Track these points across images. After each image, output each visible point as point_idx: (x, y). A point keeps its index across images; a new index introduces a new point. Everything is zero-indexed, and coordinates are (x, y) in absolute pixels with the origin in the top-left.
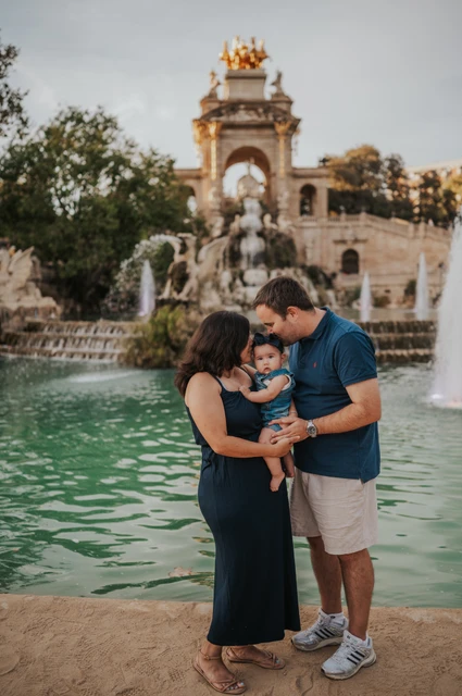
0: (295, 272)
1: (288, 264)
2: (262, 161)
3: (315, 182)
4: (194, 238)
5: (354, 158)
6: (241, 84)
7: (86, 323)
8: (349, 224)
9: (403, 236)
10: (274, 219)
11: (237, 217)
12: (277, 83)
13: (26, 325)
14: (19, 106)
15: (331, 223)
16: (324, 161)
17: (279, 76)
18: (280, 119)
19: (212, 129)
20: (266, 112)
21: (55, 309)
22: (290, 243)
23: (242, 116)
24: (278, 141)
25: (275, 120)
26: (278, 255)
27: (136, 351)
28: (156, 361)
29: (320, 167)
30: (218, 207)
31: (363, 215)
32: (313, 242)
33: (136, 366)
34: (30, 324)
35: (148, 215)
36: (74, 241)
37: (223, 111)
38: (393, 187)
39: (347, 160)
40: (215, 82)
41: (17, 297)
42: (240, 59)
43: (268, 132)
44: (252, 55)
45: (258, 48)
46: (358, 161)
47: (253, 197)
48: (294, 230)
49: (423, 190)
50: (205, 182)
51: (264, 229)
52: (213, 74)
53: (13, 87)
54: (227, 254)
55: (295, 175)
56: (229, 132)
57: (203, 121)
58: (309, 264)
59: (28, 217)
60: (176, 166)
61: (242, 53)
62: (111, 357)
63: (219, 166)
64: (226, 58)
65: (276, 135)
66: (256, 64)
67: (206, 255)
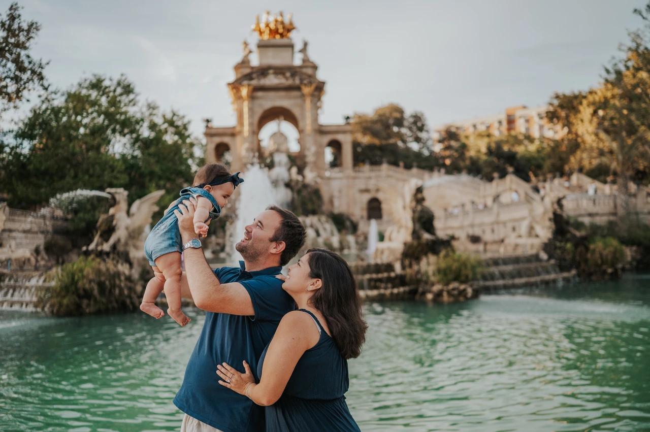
0: (319, 220)
1: (314, 212)
3: (340, 137)
4: (126, 193)
5: (380, 116)
6: (270, 52)
8: (373, 174)
10: (300, 171)
12: (304, 50)
14: (40, 74)
15: (356, 175)
16: (348, 118)
17: (306, 44)
18: (305, 82)
19: (244, 92)
20: (293, 75)
22: (317, 193)
23: (272, 80)
24: (304, 101)
25: (301, 83)
26: (303, 204)
29: (344, 124)
31: (385, 167)
32: (340, 191)
35: (157, 170)
37: (254, 76)
38: (418, 140)
39: (376, 118)
40: (247, 51)
42: (270, 30)
43: (296, 93)
44: (281, 27)
45: (287, 21)
46: (383, 118)
47: (282, 152)
48: (319, 180)
49: (446, 143)
50: (238, 139)
51: (291, 180)
52: (246, 44)
55: (321, 131)
56: (260, 94)
57: (236, 85)
58: (336, 211)
60: (213, 125)
61: (272, 26)
63: (251, 124)
64: (258, 29)
65: (303, 96)
66: (284, 34)
67: (139, 209)
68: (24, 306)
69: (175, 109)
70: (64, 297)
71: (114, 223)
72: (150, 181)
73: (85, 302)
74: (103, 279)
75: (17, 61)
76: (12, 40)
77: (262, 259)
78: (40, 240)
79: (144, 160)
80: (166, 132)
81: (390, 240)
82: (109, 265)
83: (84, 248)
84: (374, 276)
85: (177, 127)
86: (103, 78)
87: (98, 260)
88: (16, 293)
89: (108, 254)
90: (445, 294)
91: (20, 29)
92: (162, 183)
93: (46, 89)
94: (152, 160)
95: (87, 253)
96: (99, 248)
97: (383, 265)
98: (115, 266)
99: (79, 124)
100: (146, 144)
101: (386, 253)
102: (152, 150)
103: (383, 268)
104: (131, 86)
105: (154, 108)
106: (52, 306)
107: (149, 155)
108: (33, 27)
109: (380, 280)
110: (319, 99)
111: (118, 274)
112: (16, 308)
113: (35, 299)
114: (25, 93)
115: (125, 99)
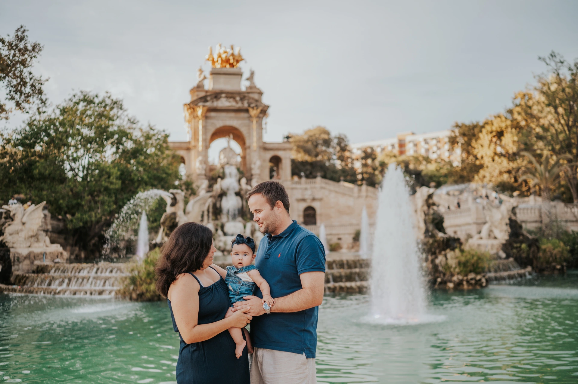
2: (239, 137)
3: (280, 154)
4: (183, 193)
5: (311, 136)
6: (222, 78)
7: (90, 265)
8: (308, 186)
9: (350, 196)
10: (249, 182)
11: (219, 180)
13: (35, 268)
14: (40, 89)
15: (294, 186)
16: (288, 137)
17: (252, 74)
18: (252, 105)
19: (200, 111)
20: (242, 99)
21: (61, 254)
24: (252, 122)
25: (249, 106)
27: (132, 287)
28: (148, 295)
29: (284, 143)
30: (203, 172)
31: (319, 179)
33: (131, 299)
34: (38, 267)
35: (145, 177)
36: (82, 198)
37: (209, 98)
38: (341, 158)
39: (306, 137)
40: (202, 77)
41: (28, 244)
42: (222, 60)
43: (244, 115)
44: (231, 58)
45: (236, 52)
46: (314, 138)
47: (231, 165)
49: (364, 161)
50: (193, 153)
51: (241, 189)
52: (201, 71)
53: (36, 75)
54: (211, 210)
55: (265, 148)
56: (213, 114)
57: (192, 106)
59: (43, 178)
60: (170, 140)
61: (224, 56)
62: (110, 293)
63: (204, 140)
64: (211, 59)
65: (250, 117)
66: (235, 64)
67: (193, 208)
69: (152, 125)
70: (150, 284)
71: (177, 220)
90: (465, 283)
91: (26, 49)
93: (44, 102)
105: (133, 123)
108: (36, 47)
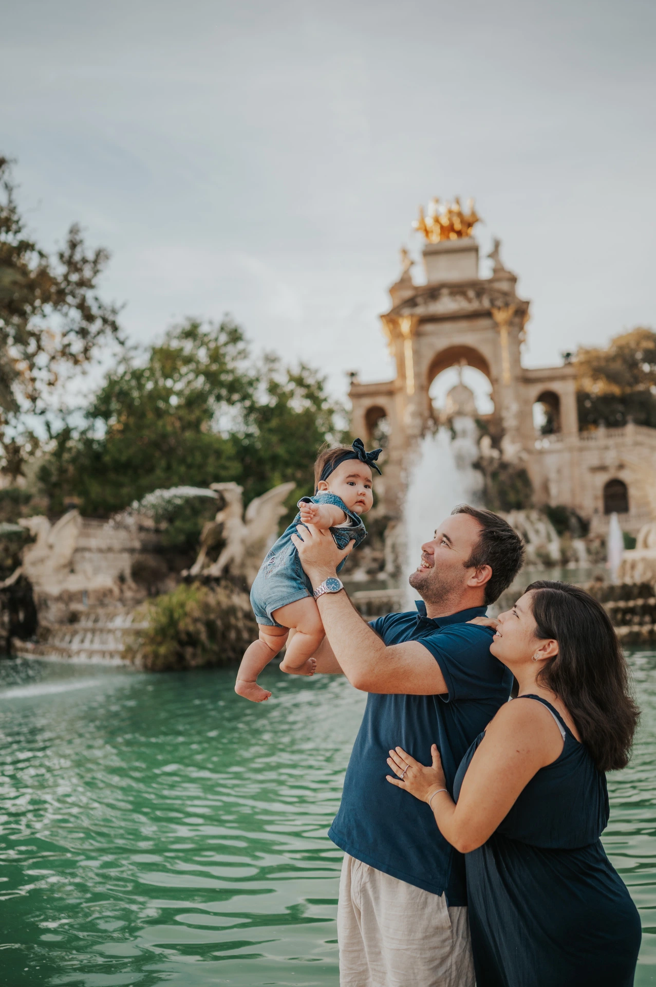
0: (528, 518)
1: (519, 506)
3: (556, 387)
4: (239, 489)
5: (621, 348)
6: (443, 262)
8: (611, 442)
10: (496, 443)
13: (67, 615)
14: (114, 322)
15: (585, 443)
16: (568, 355)
17: (497, 245)
18: (499, 303)
19: (405, 325)
20: (479, 294)
22: (522, 476)
24: (498, 333)
25: (493, 305)
26: (502, 494)
29: (563, 366)
31: (630, 428)
32: (559, 471)
34: (72, 613)
37: (419, 300)
39: (613, 351)
40: (407, 262)
41: (59, 578)
42: (442, 227)
43: (484, 323)
44: (457, 221)
45: (466, 211)
46: (627, 351)
47: (466, 416)
48: (525, 456)
50: (399, 399)
51: (481, 458)
52: (405, 252)
53: (106, 300)
55: (526, 379)
56: (429, 327)
57: (393, 316)
58: (554, 503)
60: (361, 380)
61: (445, 221)
63: (417, 375)
64: (423, 227)
65: (496, 326)
66: (463, 231)
67: (259, 512)
68: (108, 657)
70: (160, 644)
71: (225, 534)
72: (273, 469)
73: (189, 650)
74: (212, 616)
75: (82, 306)
76: (74, 277)
77: (453, 597)
78: (125, 563)
79: (263, 439)
80: (292, 394)
81: (646, 545)
82: (221, 597)
83: (185, 573)
84: (622, 604)
85: (308, 387)
86: (198, 321)
87: (204, 589)
88: (97, 639)
89: (217, 580)
91: (85, 261)
92: (289, 471)
93: (122, 343)
94: (274, 439)
95: (189, 580)
96: (206, 572)
97: (635, 585)
98: (229, 597)
99: (169, 392)
100: (264, 415)
101: (640, 568)
102: (274, 423)
103: (636, 591)
104: (240, 331)
105: (274, 361)
106: (145, 657)
107: (271, 431)
108: (100, 256)
109: (632, 611)
110: (521, 328)
111: (232, 610)
112: (96, 660)
113: (121, 647)
114: (95, 352)
115: (231, 350)
